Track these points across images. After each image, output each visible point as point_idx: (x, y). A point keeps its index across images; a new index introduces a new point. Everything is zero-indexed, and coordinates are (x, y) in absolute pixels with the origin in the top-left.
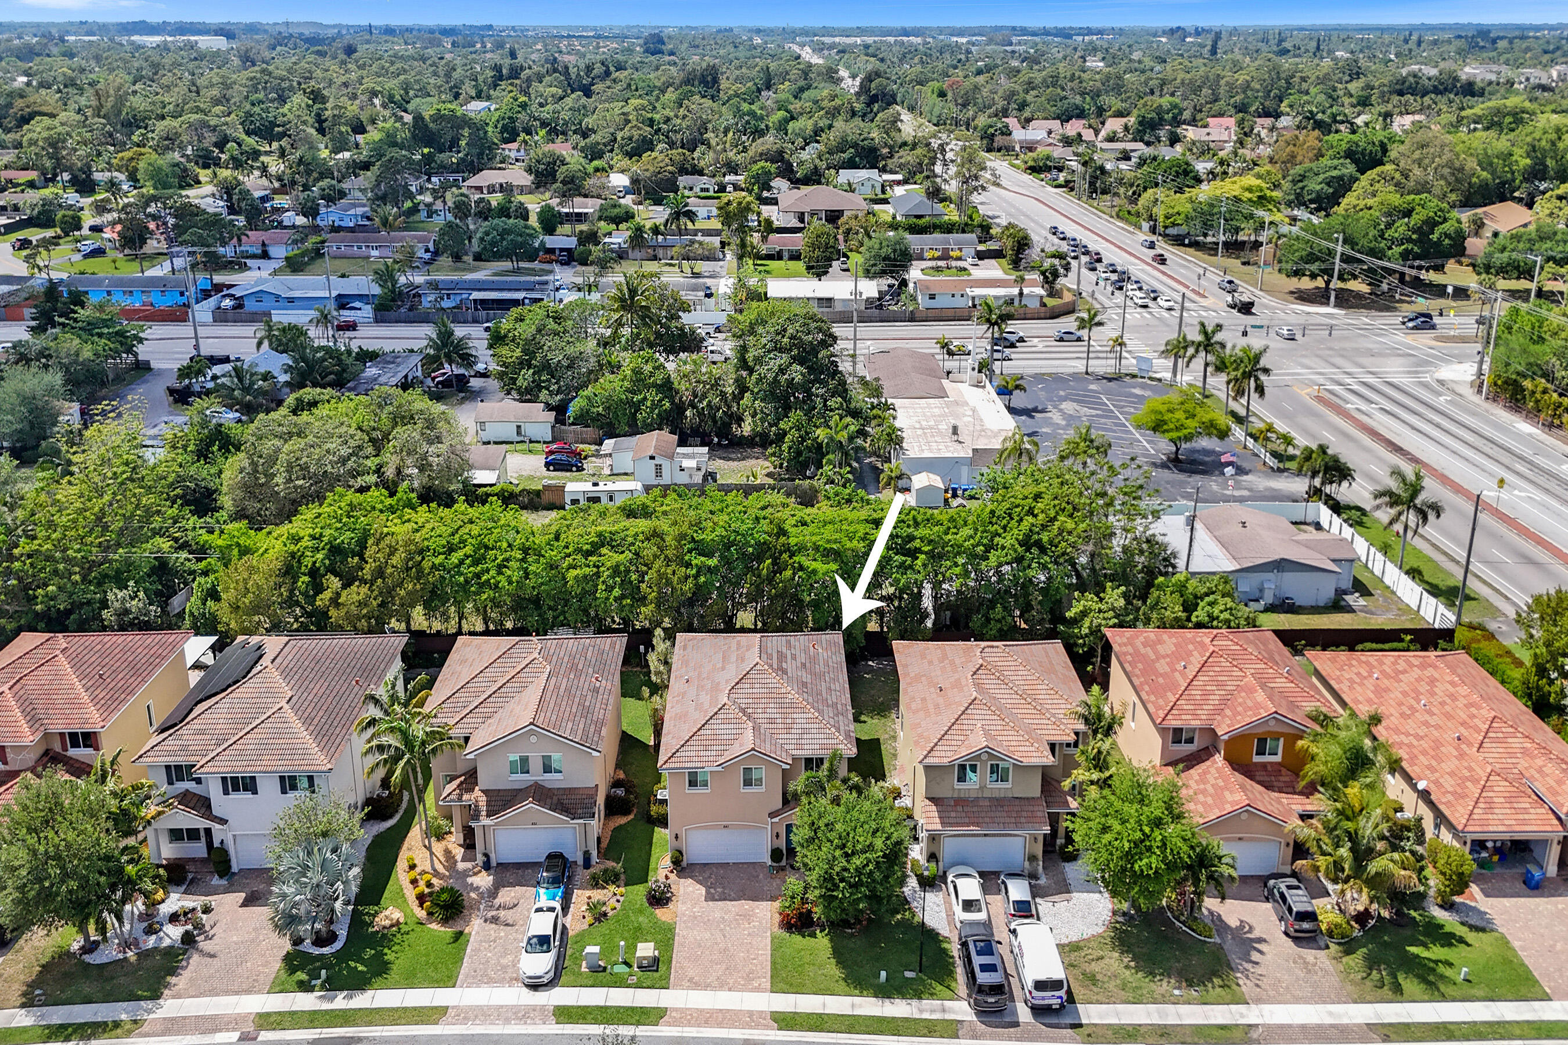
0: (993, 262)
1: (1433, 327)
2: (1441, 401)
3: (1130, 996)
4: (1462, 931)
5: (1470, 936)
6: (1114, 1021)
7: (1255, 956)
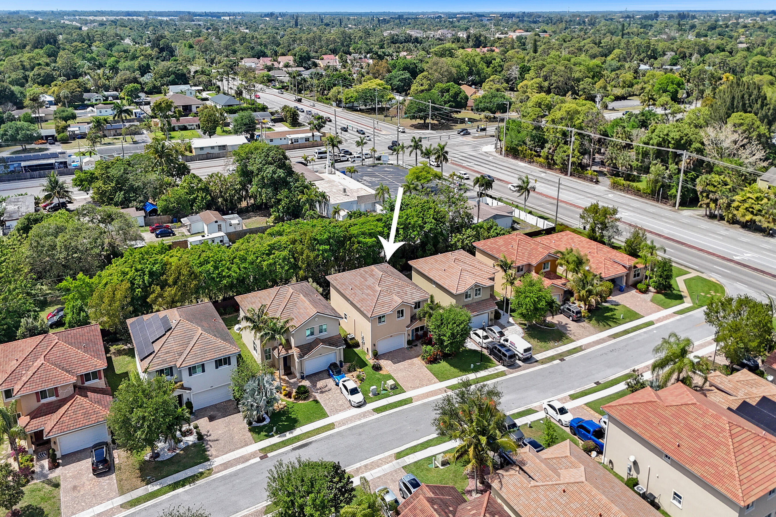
0: (280, 124)
1: (469, 134)
2: (491, 159)
3: (544, 349)
4: (613, 307)
5: (616, 307)
6: (546, 357)
7: (569, 329)
